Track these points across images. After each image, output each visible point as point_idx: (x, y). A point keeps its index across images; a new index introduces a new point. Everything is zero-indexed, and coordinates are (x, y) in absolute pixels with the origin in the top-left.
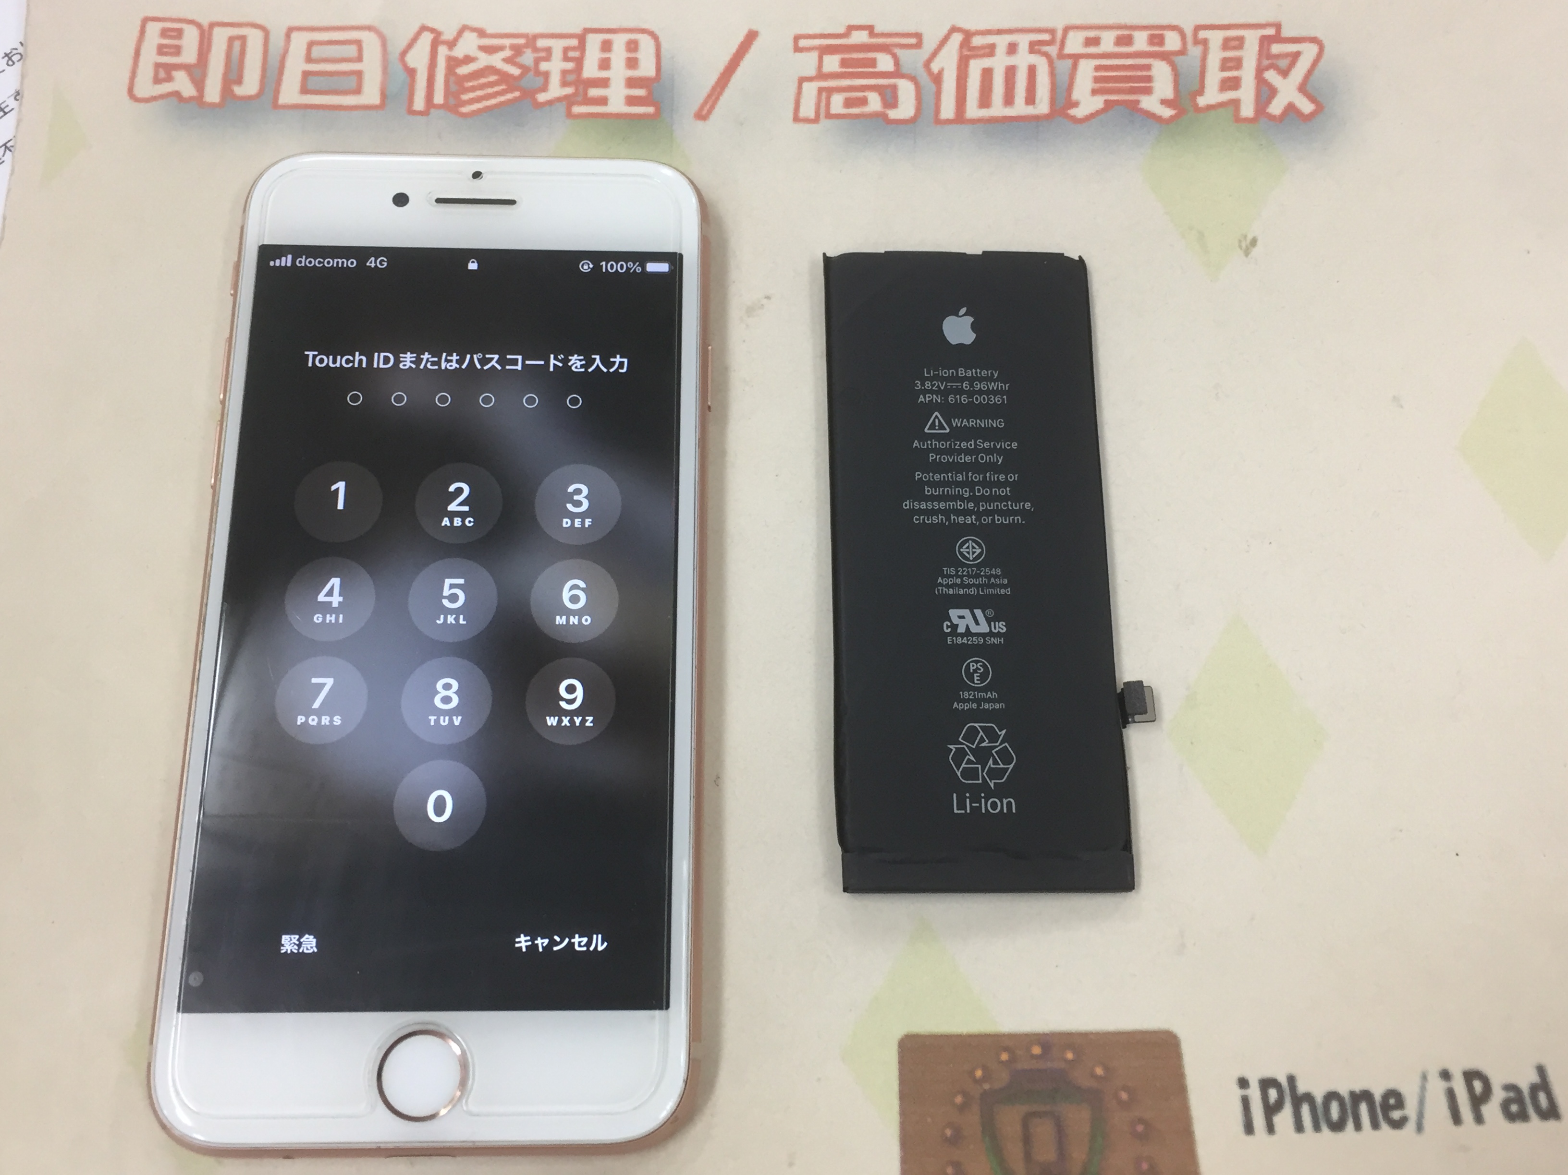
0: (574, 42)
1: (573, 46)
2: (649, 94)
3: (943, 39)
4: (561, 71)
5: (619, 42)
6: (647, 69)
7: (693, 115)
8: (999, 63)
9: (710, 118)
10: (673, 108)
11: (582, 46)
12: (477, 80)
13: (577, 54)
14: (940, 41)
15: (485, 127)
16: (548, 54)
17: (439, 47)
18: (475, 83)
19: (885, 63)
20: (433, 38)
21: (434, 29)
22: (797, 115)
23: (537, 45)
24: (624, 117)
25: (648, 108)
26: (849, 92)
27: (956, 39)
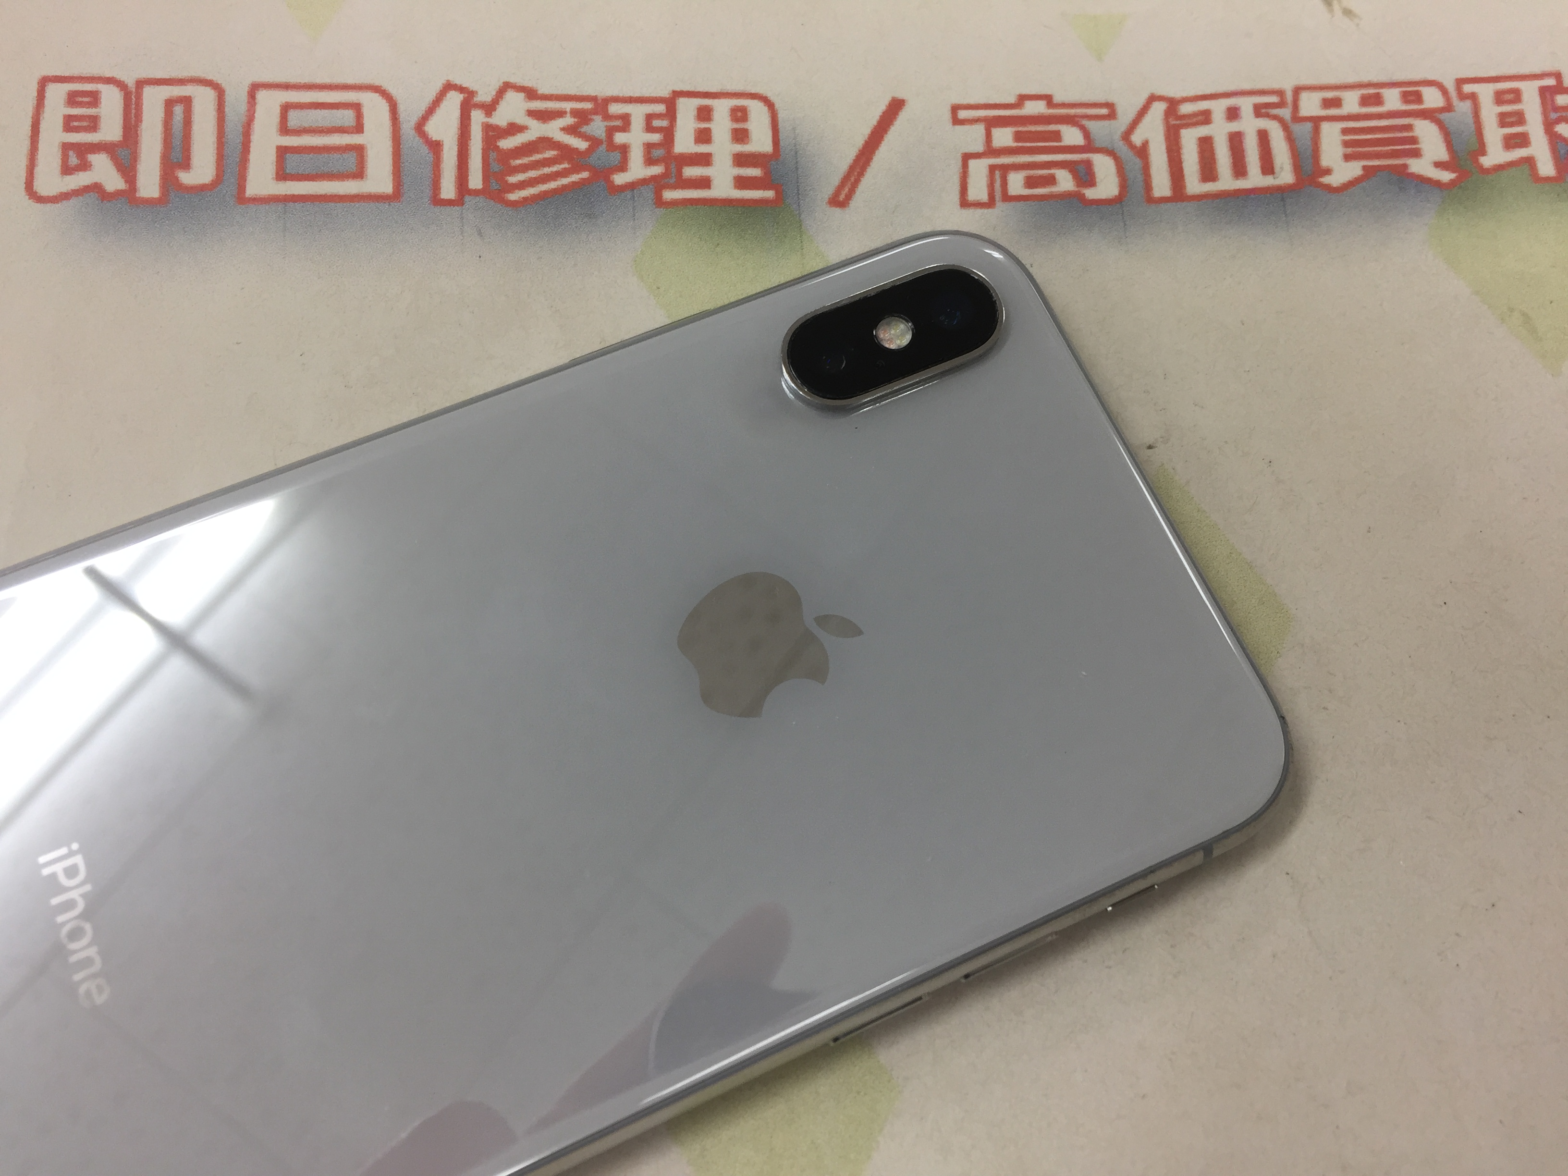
0: (661, 108)
1: (658, 112)
2: (765, 173)
3: (1141, 109)
4: (644, 144)
5: (721, 109)
6: (761, 141)
7: (827, 200)
8: (1220, 131)
9: (850, 205)
10: (800, 193)
11: (671, 113)
12: (527, 156)
13: (664, 123)
14: (1138, 112)
15: (544, 220)
16: (625, 122)
17: (472, 111)
18: (525, 160)
19: (1072, 136)
20: (462, 99)
21: (466, 88)
22: (965, 199)
23: (609, 112)
24: (734, 203)
25: (766, 192)
26: (1030, 170)
27: (1159, 108)
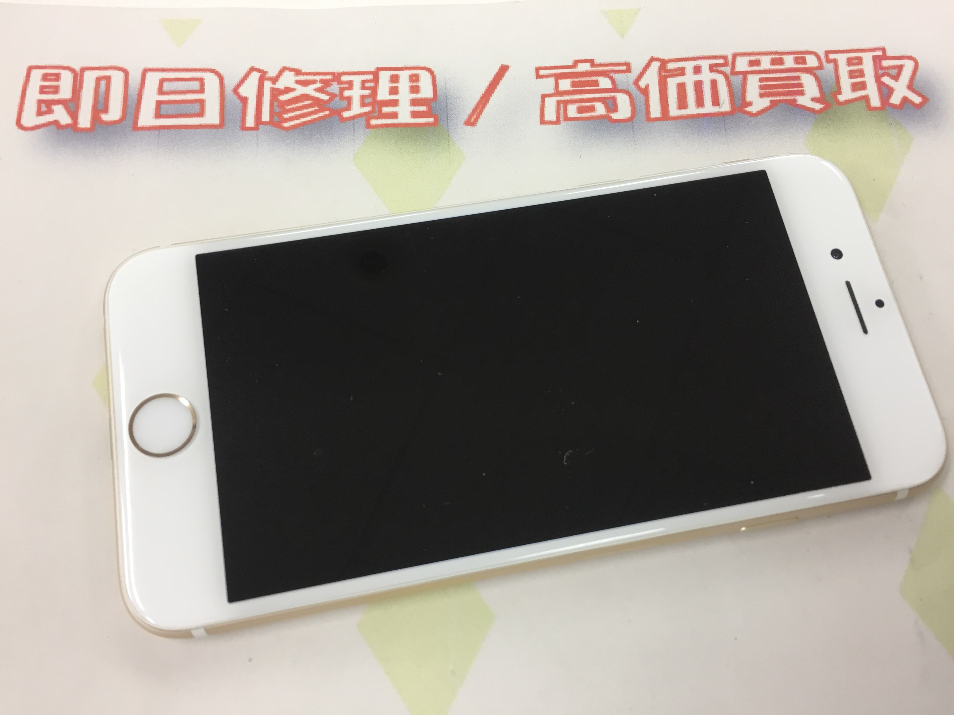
0: (370, 77)
1: (368, 79)
2: (429, 109)
3: (645, 66)
4: (360, 96)
5: (404, 76)
6: (426, 92)
7: (463, 122)
8: (689, 80)
9: (477, 124)
10: (448, 118)
11: (376, 79)
12: (295, 104)
13: (372, 85)
14: (644, 67)
15: (303, 137)
16: (350, 85)
17: (265, 82)
18: (294, 106)
19: (605, 83)
20: (260, 75)
21: (261, 70)
22: (543, 120)
23: (341, 80)
24: (411, 126)
25: (429, 119)
26: (580, 103)
27: (656, 65)
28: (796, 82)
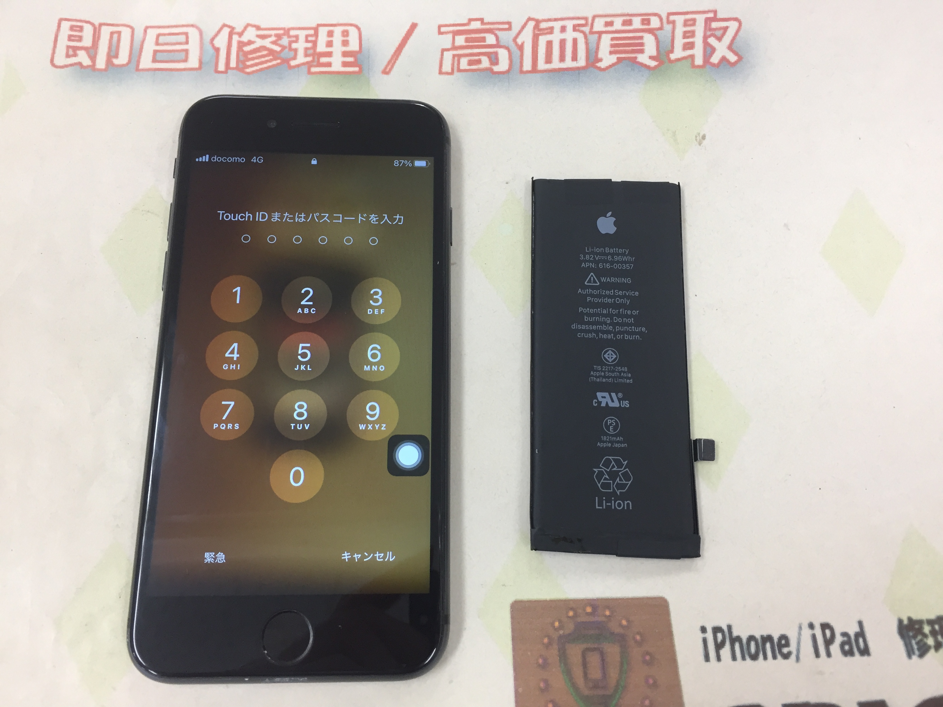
1: (311, 34)
2: (355, 60)
4: (304, 48)
5: (338, 31)
6: (354, 45)
7: (381, 71)
8: (556, 38)
9: (392, 72)
10: (370, 68)
11: (316, 34)
13: (313, 39)
14: (522, 26)
15: (260, 80)
16: (297, 39)
17: (233, 36)
18: (254, 55)
19: (491, 39)
20: (229, 31)
21: (231, 26)
22: (441, 71)
23: (290, 34)
24: (341, 73)
25: (355, 68)
26: (471, 56)
27: (532, 24)
28: (639, 41)
